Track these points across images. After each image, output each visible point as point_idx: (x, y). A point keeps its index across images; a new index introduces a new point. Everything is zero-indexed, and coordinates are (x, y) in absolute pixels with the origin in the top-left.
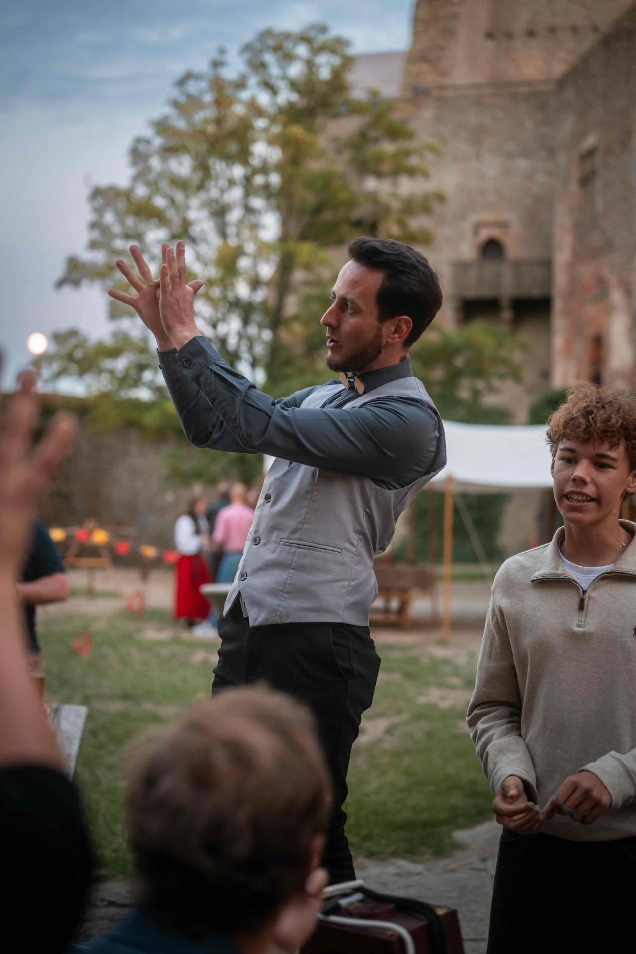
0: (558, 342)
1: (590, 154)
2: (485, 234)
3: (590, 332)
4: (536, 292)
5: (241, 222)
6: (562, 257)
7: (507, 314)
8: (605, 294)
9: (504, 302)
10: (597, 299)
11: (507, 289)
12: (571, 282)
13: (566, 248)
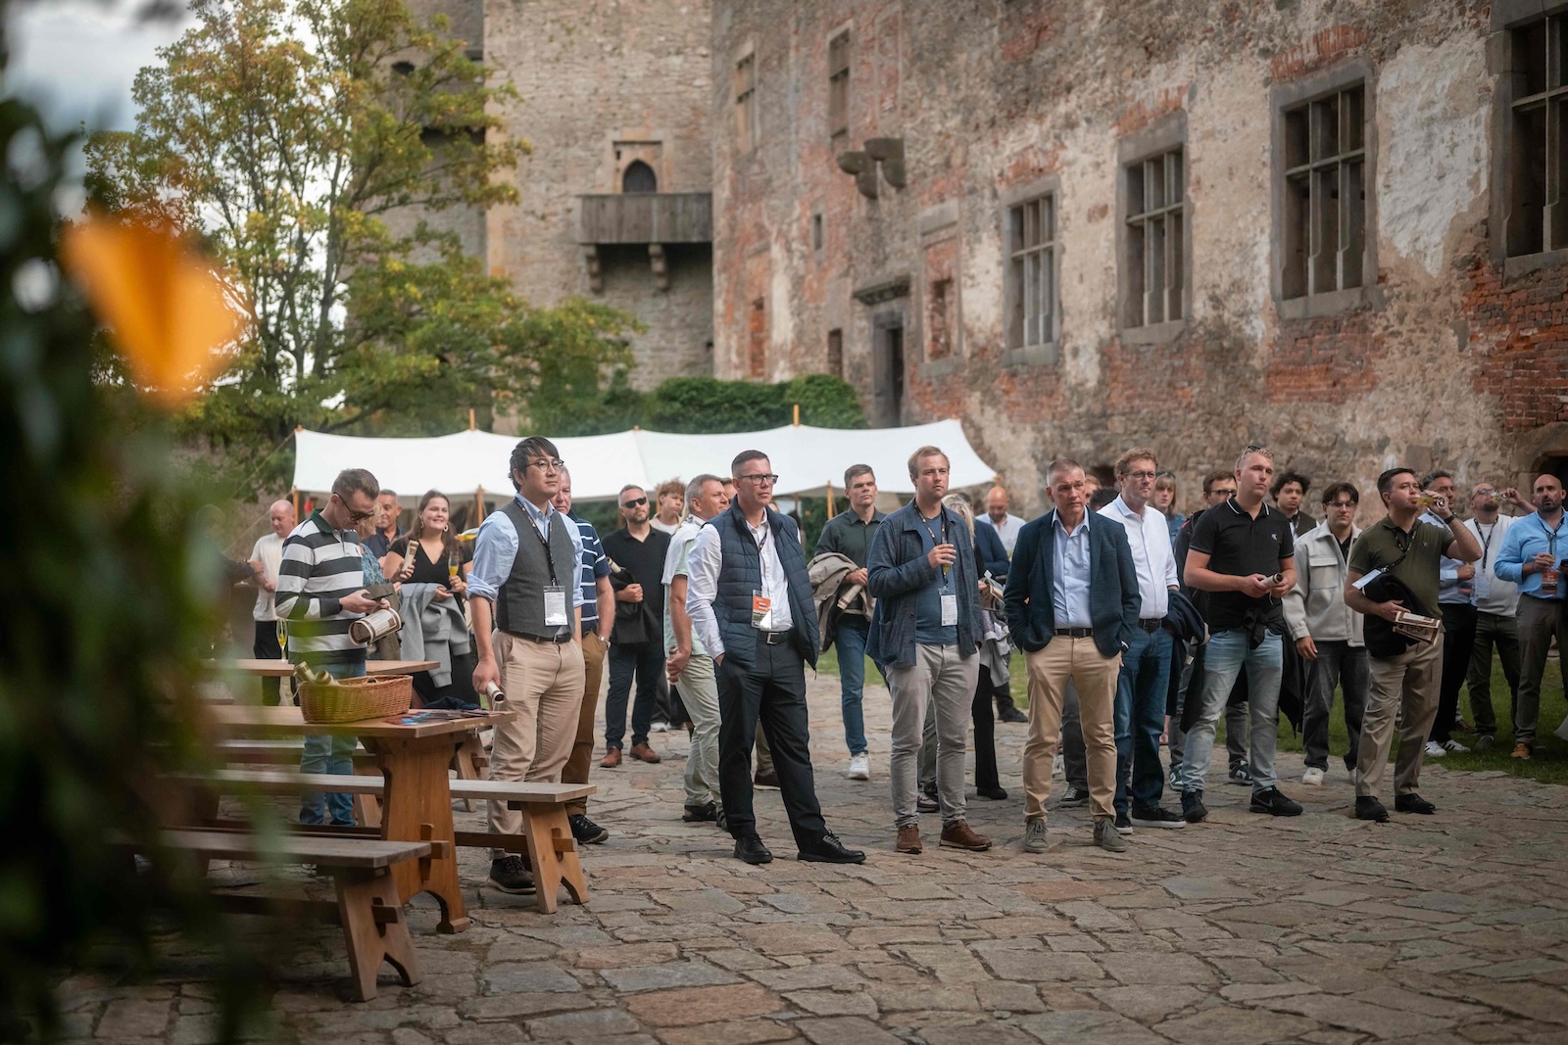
0: (719, 305)
1: (748, 61)
2: (628, 156)
3: (753, 296)
4: (695, 239)
5: (279, 175)
6: (722, 194)
7: (658, 266)
8: (767, 248)
9: (653, 250)
10: (759, 253)
11: (657, 232)
12: (732, 228)
13: (726, 183)
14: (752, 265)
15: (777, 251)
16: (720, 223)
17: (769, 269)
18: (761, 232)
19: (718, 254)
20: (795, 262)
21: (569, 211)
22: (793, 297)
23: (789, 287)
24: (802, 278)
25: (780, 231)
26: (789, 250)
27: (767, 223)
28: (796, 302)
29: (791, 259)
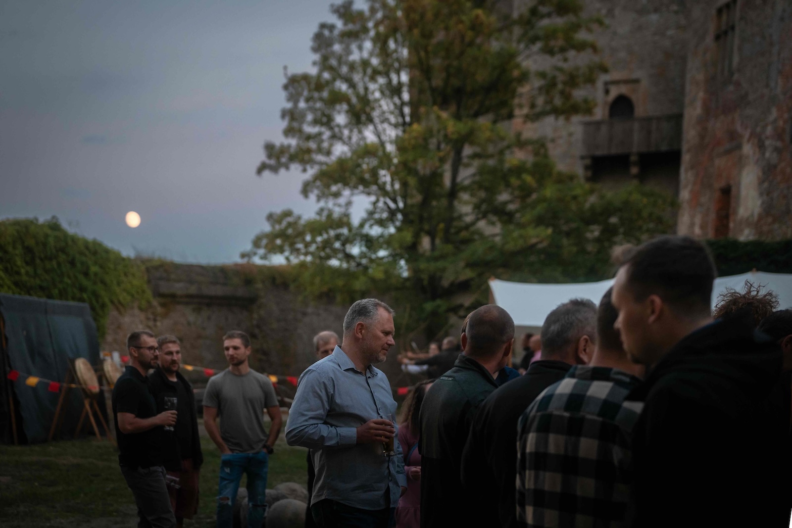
0: (685, 193)
2: (615, 92)
3: (719, 184)
6: (692, 113)
7: (635, 170)
8: (739, 147)
9: (633, 158)
10: (728, 152)
11: (637, 144)
12: (702, 137)
13: (699, 105)
14: (720, 162)
15: (747, 149)
16: (690, 134)
17: (740, 163)
18: (733, 136)
19: (686, 158)
20: (767, 155)
21: (570, 135)
22: (761, 182)
23: (760, 174)
24: (775, 167)
25: (752, 135)
26: (761, 146)
27: (739, 128)
28: (766, 185)
29: (764, 154)
